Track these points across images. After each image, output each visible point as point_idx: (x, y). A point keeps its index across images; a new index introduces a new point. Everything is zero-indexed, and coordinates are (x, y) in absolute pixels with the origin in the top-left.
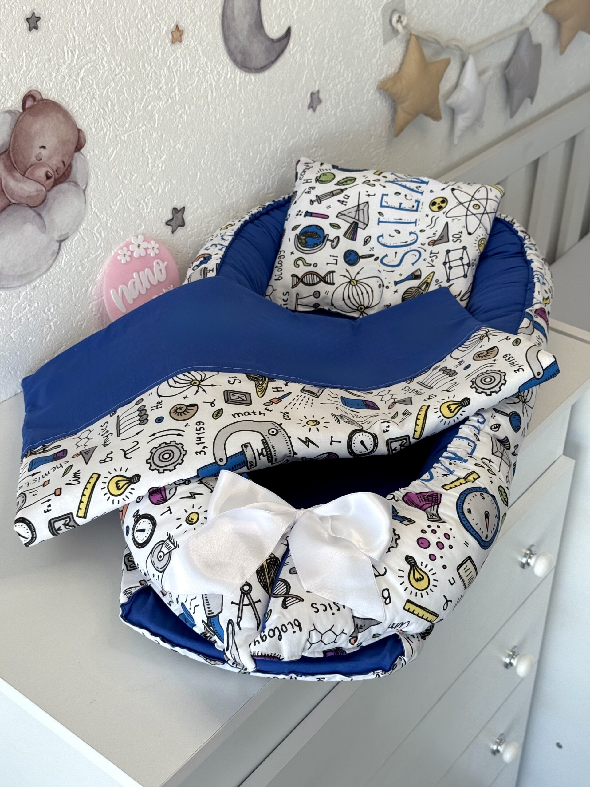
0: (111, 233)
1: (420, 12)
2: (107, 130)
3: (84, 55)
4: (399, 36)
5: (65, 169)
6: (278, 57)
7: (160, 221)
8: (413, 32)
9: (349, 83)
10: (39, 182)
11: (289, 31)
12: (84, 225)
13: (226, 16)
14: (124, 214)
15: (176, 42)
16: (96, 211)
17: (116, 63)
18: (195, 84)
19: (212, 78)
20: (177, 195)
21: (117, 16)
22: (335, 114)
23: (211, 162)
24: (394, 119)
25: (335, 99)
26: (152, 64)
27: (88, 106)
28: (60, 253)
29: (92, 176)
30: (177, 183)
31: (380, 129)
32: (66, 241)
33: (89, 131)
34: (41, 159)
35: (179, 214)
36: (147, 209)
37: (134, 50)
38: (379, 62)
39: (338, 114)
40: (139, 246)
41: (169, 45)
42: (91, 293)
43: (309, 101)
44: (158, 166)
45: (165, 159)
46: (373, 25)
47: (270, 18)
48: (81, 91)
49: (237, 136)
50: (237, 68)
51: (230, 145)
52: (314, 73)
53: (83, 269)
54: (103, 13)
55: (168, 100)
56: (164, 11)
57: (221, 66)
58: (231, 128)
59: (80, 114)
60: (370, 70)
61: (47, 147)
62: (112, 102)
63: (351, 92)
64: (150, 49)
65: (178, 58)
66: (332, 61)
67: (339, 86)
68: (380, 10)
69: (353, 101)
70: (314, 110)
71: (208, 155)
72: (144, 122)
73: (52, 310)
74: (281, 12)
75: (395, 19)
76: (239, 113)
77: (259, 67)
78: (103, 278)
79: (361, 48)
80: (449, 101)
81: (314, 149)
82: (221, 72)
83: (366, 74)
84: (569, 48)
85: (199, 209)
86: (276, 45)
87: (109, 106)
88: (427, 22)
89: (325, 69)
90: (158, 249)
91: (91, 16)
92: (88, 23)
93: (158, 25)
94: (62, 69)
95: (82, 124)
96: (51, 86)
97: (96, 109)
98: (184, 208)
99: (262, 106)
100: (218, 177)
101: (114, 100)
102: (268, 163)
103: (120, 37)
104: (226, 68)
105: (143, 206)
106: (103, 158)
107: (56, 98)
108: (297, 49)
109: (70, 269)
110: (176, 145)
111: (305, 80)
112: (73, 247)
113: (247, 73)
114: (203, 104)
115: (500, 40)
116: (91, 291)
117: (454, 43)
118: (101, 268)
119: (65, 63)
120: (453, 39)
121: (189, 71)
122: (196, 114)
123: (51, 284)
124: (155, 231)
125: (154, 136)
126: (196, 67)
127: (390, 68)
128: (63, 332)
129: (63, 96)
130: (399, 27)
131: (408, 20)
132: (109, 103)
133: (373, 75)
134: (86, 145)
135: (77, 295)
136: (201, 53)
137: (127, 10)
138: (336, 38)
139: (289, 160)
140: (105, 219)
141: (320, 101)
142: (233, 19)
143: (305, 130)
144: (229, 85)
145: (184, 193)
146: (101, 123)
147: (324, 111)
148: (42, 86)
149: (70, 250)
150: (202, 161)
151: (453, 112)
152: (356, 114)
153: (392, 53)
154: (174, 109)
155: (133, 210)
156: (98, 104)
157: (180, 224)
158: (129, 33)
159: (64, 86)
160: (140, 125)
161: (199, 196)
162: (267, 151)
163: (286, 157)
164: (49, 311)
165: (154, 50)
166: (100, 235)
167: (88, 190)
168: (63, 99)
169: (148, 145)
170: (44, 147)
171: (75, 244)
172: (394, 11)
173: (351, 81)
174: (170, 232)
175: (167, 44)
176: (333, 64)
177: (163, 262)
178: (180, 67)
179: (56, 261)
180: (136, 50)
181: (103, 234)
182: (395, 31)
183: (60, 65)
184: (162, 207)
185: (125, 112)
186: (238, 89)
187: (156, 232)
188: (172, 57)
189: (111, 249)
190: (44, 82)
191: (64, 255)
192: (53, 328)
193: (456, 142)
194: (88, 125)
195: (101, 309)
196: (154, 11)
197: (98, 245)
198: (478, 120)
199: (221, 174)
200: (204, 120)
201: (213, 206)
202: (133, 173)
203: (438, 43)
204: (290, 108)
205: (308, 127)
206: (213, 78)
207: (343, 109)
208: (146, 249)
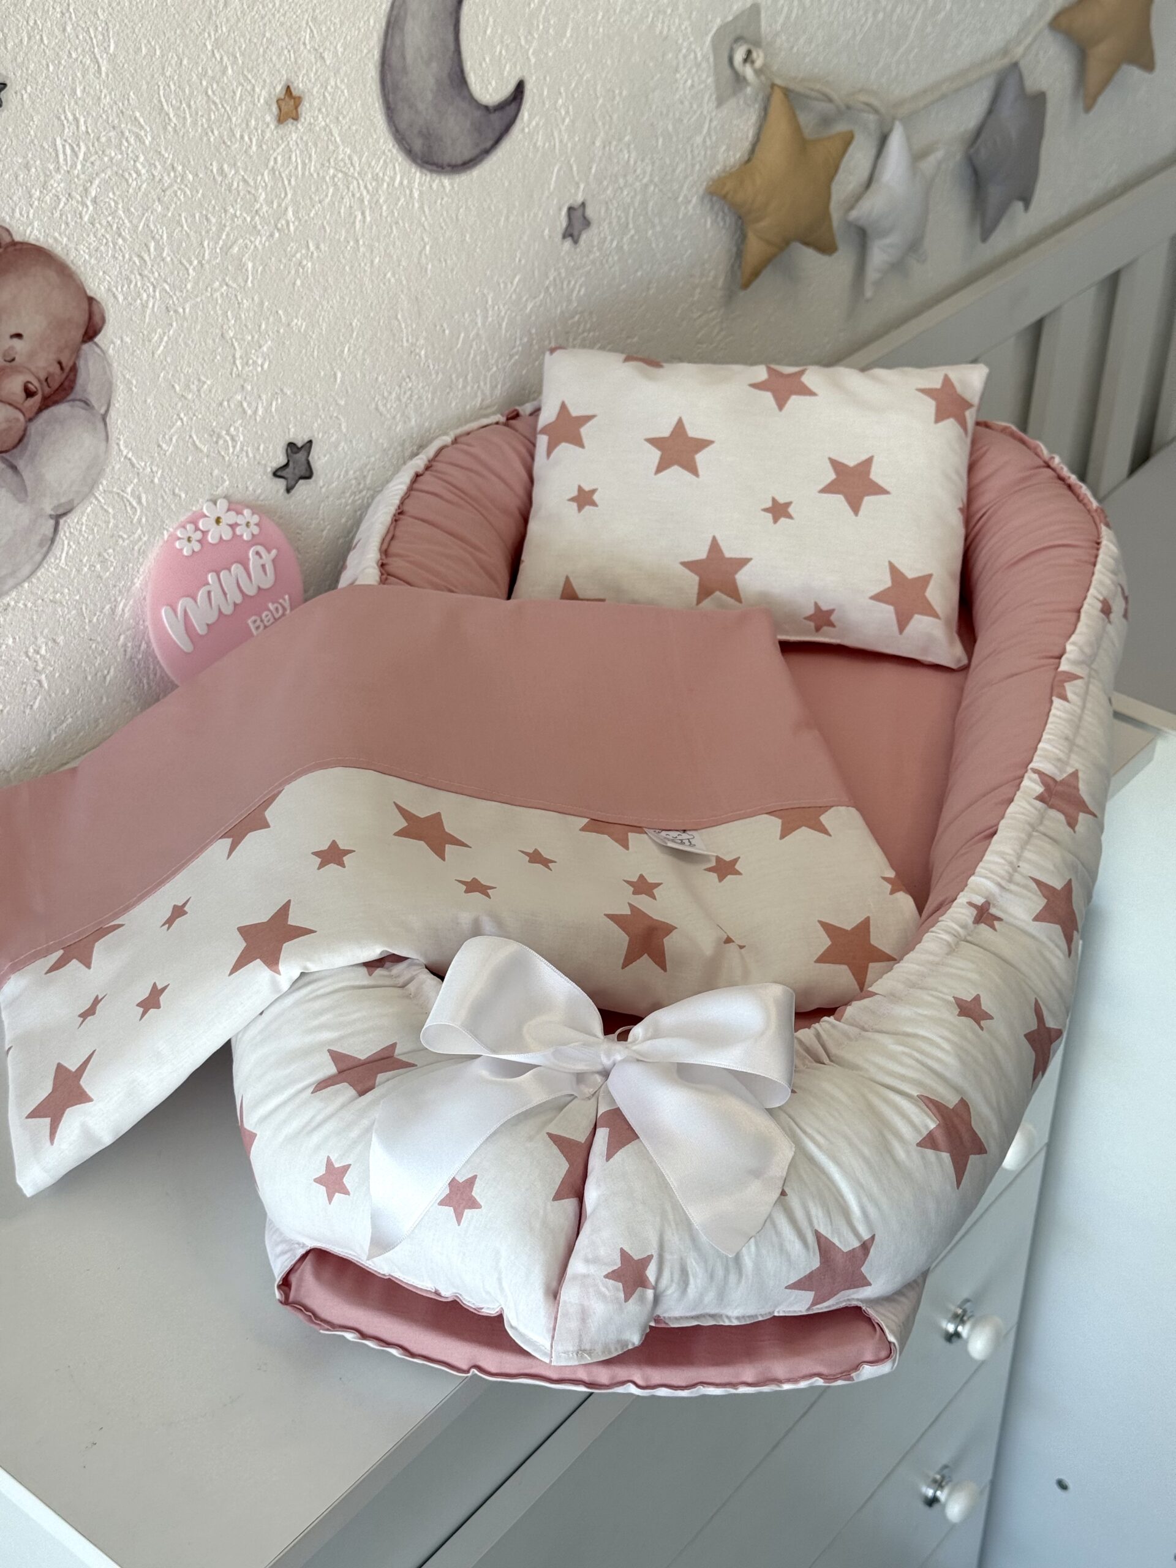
0: (162, 497)
1: (792, 39)
2: (148, 296)
3: (96, 153)
4: (749, 90)
5: (64, 376)
6: (497, 141)
7: (261, 470)
8: (778, 81)
9: (646, 186)
10: (10, 404)
11: (520, 89)
12: (105, 482)
13: (389, 66)
14: (187, 459)
15: (286, 120)
16: (130, 455)
17: (163, 167)
18: (328, 200)
19: (362, 188)
20: (295, 418)
21: (163, 74)
22: (620, 248)
23: (365, 351)
24: (739, 255)
25: (619, 218)
26: (239, 164)
27: (107, 251)
28: (57, 539)
29: (120, 388)
30: (295, 394)
31: (712, 273)
32: (69, 515)
33: (112, 300)
34: (13, 360)
35: (301, 456)
36: (234, 447)
37: (201, 139)
38: (708, 143)
39: (626, 247)
40: (218, 521)
41: (272, 126)
42: (122, 615)
43: (564, 224)
44: (255, 362)
45: (270, 348)
46: (694, 70)
47: (481, 64)
48: (93, 224)
49: (417, 298)
50: (414, 165)
51: (403, 316)
52: (575, 169)
53: (107, 569)
54: (135, 70)
55: (272, 235)
56: (261, 60)
57: (382, 162)
58: (404, 282)
59: (92, 268)
60: (690, 156)
61: (25, 335)
62: (157, 243)
63: (651, 204)
64: (234, 135)
65: (291, 151)
66: (610, 143)
67: (625, 193)
68: (709, 39)
69: (656, 220)
70: (576, 242)
71: (357, 339)
72: (224, 280)
73: (43, 652)
74: (504, 52)
75: (739, 55)
76: (420, 253)
77: (460, 162)
78: (146, 585)
79: (671, 115)
80: (854, 214)
81: (577, 318)
82: (381, 175)
83: (681, 166)
84: (1100, 100)
85: (343, 444)
86: (495, 117)
87: (152, 249)
88: (807, 60)
89: (597, 159)
90: (257, 525)
91: (111, 76)
92: (105, 91)
93: (249, 88)
94: (52, 182)
95: (96, 287)
96: (31, 216)
97: (124, 257)
98: (310, 442)
99: (468, 236)
100: (380, 379)
101: (162, 237)
102: (483, 348)
103: (171, 115)
104: (390, 166)
105: (225, 441)
106: (142, 352)
107: (42, 239)
108: (537, 124)
109: (78, 571)
110: (292, 321)
111: (556, 182)
112: (84, 528)
113: (434, 175)
114: (345, 238)
115: (957, 91)
116: (123, 610)
117: (863, 98)
118: (141, 565)
119: (58, 170)
120: (861, 91)
121: (315, 175)
122: (332, 259)
123: (40, 601)
124: (251, 489)
125: (246, 303)
126: (329, 168)
127: (731, 153)
128: (67, 692)
129: (57, 234)
130: (748, 72)
131: (766, 57)
132: (152, 245)
133: (697, 167)
134: (105, 328)
135: (95, 620)
136: (338, 139)
137: (185, 62)
138: (617, 98)
139: (525, 340)
140: (149, 469)
141: (587, 223)
142: (404, 70)
143: (558, 282)
144: (399, 199)
145: (309, 413)
146: (136, 284)
147: (595, 243)
148: (12, 217)
149: (77, 533)
150: (346, 350)
151: (862, 236)
152: (661, 245)
153: (735, 122)
154: (285, 251)
155: (205, 450)
156: (130, 248)
157: (303, 473)
158: (189, 107)
159: (57, 215)
160: (217, 284)
161: (340, 417)
162: (480, 324)
163: (518, 334)
164: (37, 652)
165: (242, 137)
166: (140, 502)
167: (113, 413)
168: (56, 239)
169: (233, 322)
170: (19, 336)
171: (88, 520)
172: (738, 39)
173: (651, 181)
174: (282, 490)
175: (268, 126)
176: (613, 149)
177: (269, 551)
178: (296, 168)
179: (50, 555)
180: (205, 139)
181: (144, 500)
182: (739, 80)
183: (48, 176)
184: (264, 443)
185: (184, 261)
186: (417, 205)
187: (254, 491)
188: (280, 149)
189: (162, 528)
190: (17, 210)
191: (66, 542)
192: (46, 685)
193: (869, 293)
194: (109, 290)
195: (144, 646)
196: (240, 62)
197: (135, 520)
198: (914, 246)
199: (385, 374)
200: (347, 268)
201: (371, 436)
202: (203, 378)
203: (830, 100)
204: (525, 238)
205: (563, 275)
206: (366, 187)
207: (636, 237)
208: (233, 526)
